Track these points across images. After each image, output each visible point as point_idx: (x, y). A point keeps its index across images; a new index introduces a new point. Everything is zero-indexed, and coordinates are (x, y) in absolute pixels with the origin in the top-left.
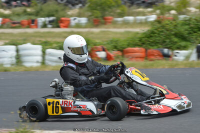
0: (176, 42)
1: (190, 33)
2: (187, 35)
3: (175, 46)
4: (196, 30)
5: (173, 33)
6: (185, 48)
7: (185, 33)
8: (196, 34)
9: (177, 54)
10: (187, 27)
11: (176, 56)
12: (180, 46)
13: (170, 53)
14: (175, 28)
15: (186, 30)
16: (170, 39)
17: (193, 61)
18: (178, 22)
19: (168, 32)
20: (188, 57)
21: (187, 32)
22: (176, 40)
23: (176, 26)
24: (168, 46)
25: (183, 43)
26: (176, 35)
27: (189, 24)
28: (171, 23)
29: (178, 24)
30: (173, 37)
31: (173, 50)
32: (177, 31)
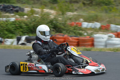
0: (6, 34)
1: (15, 29)
2: (13, 31)
3: (6, 36)
4: (19, 28)
5: (5, 28)
6: (11, 38)
7: (12, 29)
8: (18, 30)
9: (6, 41)
10: (14, 26)
11: (6, 42)
12: (9, 36)
13: (3, 40)
14: (6, 26)
15: (13, 27)
16: (3, 32)
17: (15, 45)
18: (9, 23)
19: (2, 28)
20: (12, 43)
21: (13, 28)
22: (6, 33)
23: (7, 25)
24: (2, 36)
25: (10, 35)
26: (7, 30)
27: (15, 24)
28: (5, 23)
29: (8, 24)
30: (5, 31)
31: (4, 38)
32: (7, 28)
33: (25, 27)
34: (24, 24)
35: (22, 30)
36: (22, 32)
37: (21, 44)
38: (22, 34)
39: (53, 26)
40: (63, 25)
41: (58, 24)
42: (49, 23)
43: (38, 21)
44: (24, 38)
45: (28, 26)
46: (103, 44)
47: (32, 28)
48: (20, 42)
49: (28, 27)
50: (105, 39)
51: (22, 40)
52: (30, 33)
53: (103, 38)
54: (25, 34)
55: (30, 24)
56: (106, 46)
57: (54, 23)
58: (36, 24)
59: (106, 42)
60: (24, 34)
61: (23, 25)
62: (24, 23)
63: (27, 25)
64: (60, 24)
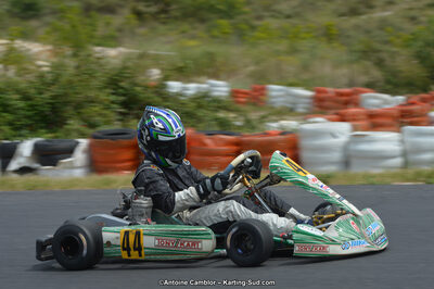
33: (21, 104)
34: (18, 96)
35: (9, 117)
36: (10, 124)
37: (16, 171)
38: (14, 133)
39: (122, 98)
40: (156, 92)
41: (138, 89)
42: (106, 88)
43: (70, 82)
44: (26, 147)
45: (29, 102)
46: (337, 156)
47: (47, 109)
48: (14, 165)
49: (32, 106)
50: (342, 139)
51: (21, 156)
52: (42, 128)
53: (333, 135)
54: (23, 132)
55: (41, 94)
56: (346, 163)
57: (122, 88)
58: (61, 91)
59: (345, 148)
60: (18, 133)
61: (14, 100)
62: (18, 91)
63: (26, 97)
64: (146, 87)
